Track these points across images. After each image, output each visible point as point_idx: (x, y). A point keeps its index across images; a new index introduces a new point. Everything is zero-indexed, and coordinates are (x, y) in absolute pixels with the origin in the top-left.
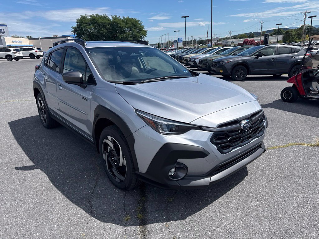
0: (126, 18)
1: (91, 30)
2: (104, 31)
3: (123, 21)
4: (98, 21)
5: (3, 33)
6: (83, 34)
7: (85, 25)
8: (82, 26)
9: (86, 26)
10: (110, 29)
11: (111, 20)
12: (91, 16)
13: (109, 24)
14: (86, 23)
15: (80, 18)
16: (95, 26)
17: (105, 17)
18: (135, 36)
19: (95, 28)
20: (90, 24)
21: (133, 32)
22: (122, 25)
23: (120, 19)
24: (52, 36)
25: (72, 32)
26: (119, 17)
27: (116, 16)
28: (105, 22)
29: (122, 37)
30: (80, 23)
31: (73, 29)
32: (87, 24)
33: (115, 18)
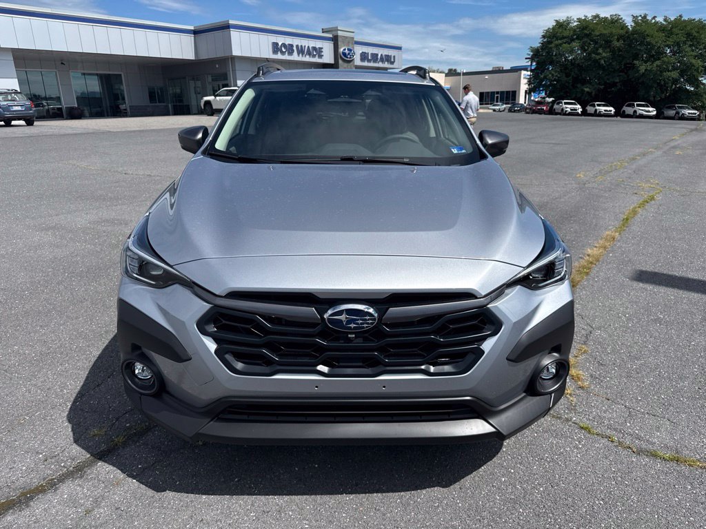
0: (672, 19)
1: (572, 52)
2: (604, 54)
3: (661, 28)
4: (593, 31)
5: (392, 63)
6: (551, 63)
7: (560, 42)
8: (553, 45)
9: (561, 45)
10: (620, 50)
11: (629, 27)
12: (579, 20)
13: (620, 38)
14: (564, 38)
15: (551, 27)
16: (584, 43)
17: (615, 22)
18: (688, 67)
19: (583, 48)
20: (573, 40)
21: (683, 57)
22: (658, 39)
23: (656, 23)
24: (490, 69)
25: (526, 58)
26: (654, 18)
27: (645, 17)
28: (611, 34)
29: (646, 70)
30: (549, 37)
31: (532, 51)
32: (564, 40)
33: (642, 22)
